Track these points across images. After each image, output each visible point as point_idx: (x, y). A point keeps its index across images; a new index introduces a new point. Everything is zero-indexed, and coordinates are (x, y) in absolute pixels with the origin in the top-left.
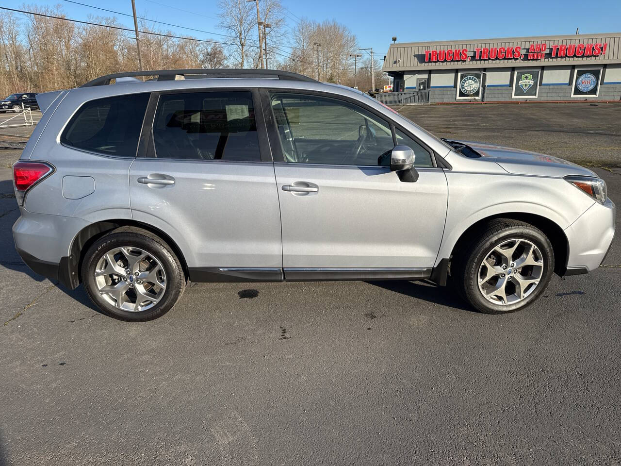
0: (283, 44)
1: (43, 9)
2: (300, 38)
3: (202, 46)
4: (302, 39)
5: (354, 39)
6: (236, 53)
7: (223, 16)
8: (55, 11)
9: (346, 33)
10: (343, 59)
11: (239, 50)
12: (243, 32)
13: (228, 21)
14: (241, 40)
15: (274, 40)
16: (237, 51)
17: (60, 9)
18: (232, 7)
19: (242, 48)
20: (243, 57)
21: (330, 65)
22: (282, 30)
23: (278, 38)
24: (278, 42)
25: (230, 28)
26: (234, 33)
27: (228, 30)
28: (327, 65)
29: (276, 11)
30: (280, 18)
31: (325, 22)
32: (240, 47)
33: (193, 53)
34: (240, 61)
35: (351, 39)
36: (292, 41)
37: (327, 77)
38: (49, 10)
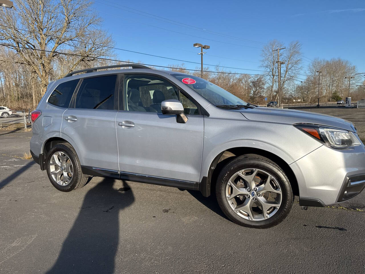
0: (300, 74)
1: (176, 66)
2: (313, 70)
3: (252, 78)
4: (314, 70)
5: (354, 68)
6: (269, 80)
7: (263, 61)
8: (181, 67)
9: (348, 65)
10: (345, 81)
11: (271, 79)
12: (274, 69)
13: (266, 63)
14: (273, 73)
15: (294, 72)
16: (270, 79)
17: (183, 66)
18: (269, 55)
19: (273, 77)
20: (273, 82)
21: (335, 85)
22: (300, 66)
23: (297, 70)
24: (296, 73)
25: (267, 67)
26: (269, 69)
27: (265, 68)
28: (332, 85)
29: (296, 55)
30: (298, 59)
31: (333, 59)
32: (272, 77)
33: (247, 83)
34: (271, 84)
35: (352, 68)
36: (307, 72)
37: (332, 92)
38: (179, 66)
